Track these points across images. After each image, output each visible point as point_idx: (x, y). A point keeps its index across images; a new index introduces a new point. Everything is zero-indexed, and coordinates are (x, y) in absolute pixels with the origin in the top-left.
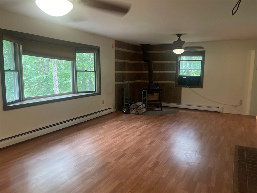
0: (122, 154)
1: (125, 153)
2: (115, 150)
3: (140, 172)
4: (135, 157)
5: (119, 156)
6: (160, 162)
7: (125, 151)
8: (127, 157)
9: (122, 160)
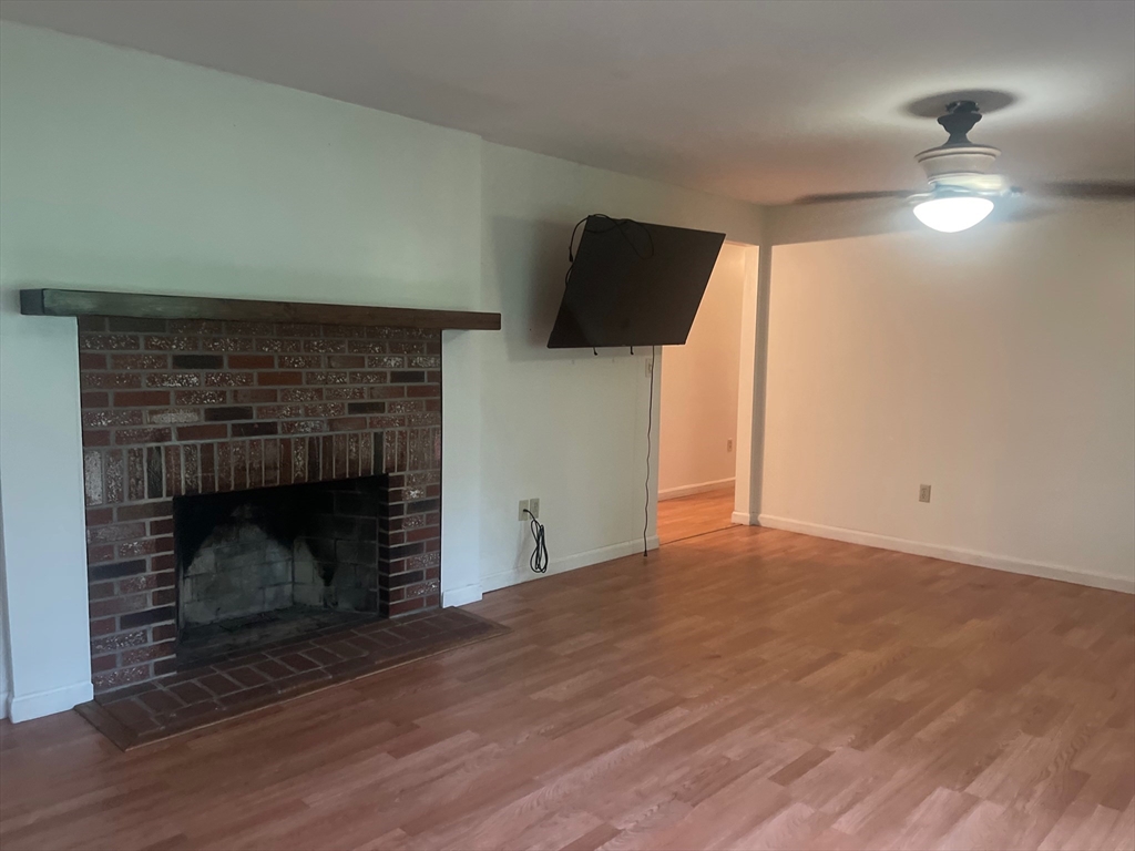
0: (798, 781)
1: (780, 788)
2: (843, 819)
3: (727, 697)
4: (732, 754)
5: (811, 774)
6: (627, 719)
7: (783, 803)
8: (768, 763)
9: (793, 750)
